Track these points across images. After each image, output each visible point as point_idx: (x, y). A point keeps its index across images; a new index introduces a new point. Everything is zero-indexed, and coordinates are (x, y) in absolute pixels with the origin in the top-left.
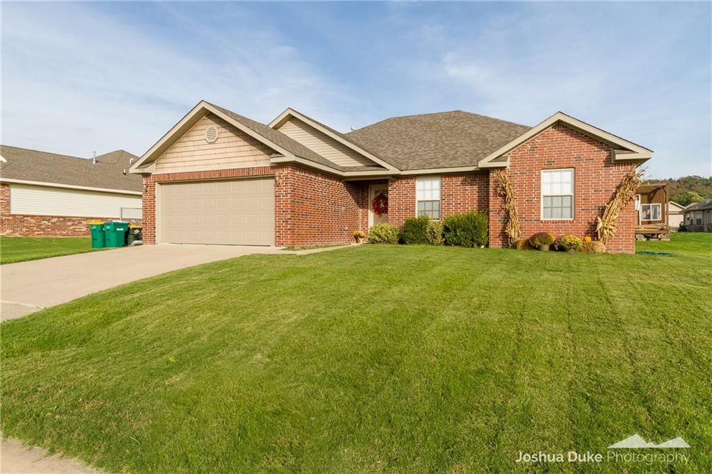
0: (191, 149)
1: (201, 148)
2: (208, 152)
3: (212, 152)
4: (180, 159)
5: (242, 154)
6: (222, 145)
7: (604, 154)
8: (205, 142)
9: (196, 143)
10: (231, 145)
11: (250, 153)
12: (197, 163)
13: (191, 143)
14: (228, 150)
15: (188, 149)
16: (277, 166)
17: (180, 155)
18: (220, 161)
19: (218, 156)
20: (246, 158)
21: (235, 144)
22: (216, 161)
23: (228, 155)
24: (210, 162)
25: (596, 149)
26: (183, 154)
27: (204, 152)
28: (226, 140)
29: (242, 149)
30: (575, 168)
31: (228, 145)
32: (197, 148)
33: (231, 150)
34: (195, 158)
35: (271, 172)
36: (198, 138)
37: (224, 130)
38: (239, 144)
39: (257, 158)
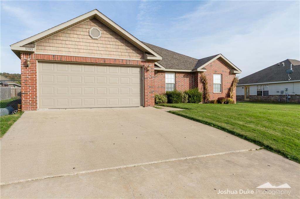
0: (75, 40)
1: (84, 40)
2: (92, 45)
3: (95, 45)
4: (63, 46)
5: (119, 50)
6: (104, 42)
7: (229, 71)
8: (89, 38)
9: (80, 36)
10: (111, 43)
11: (126, 51)
12: (81, 51)
13: (75, 36)
14: (109, 46)
15: (73, 39)
16: (146, 61)
17: (64, 42)
18: (102, 52)
19: (100, 49)
20: (123, 54)
21: (114, 43)
22: (99, 52)
23: (109, 49)
24: (94, 52)
25: (227, 68)
26: (67, 42)
27: (88, 44)
28: (107, 39)
29: (120, 47)
30: (222, 74)
31: (108, 43)
32: (81, 40)
33: (112, 46)
34: (79, 47)
35: (142, 64)
36: (82, 33)
37: (105, 32)
38: (117, 44)
39: (131, 54)
